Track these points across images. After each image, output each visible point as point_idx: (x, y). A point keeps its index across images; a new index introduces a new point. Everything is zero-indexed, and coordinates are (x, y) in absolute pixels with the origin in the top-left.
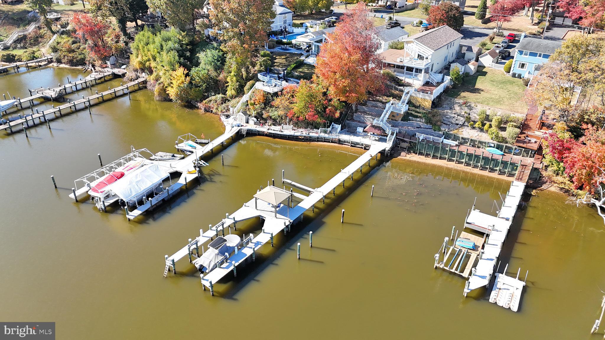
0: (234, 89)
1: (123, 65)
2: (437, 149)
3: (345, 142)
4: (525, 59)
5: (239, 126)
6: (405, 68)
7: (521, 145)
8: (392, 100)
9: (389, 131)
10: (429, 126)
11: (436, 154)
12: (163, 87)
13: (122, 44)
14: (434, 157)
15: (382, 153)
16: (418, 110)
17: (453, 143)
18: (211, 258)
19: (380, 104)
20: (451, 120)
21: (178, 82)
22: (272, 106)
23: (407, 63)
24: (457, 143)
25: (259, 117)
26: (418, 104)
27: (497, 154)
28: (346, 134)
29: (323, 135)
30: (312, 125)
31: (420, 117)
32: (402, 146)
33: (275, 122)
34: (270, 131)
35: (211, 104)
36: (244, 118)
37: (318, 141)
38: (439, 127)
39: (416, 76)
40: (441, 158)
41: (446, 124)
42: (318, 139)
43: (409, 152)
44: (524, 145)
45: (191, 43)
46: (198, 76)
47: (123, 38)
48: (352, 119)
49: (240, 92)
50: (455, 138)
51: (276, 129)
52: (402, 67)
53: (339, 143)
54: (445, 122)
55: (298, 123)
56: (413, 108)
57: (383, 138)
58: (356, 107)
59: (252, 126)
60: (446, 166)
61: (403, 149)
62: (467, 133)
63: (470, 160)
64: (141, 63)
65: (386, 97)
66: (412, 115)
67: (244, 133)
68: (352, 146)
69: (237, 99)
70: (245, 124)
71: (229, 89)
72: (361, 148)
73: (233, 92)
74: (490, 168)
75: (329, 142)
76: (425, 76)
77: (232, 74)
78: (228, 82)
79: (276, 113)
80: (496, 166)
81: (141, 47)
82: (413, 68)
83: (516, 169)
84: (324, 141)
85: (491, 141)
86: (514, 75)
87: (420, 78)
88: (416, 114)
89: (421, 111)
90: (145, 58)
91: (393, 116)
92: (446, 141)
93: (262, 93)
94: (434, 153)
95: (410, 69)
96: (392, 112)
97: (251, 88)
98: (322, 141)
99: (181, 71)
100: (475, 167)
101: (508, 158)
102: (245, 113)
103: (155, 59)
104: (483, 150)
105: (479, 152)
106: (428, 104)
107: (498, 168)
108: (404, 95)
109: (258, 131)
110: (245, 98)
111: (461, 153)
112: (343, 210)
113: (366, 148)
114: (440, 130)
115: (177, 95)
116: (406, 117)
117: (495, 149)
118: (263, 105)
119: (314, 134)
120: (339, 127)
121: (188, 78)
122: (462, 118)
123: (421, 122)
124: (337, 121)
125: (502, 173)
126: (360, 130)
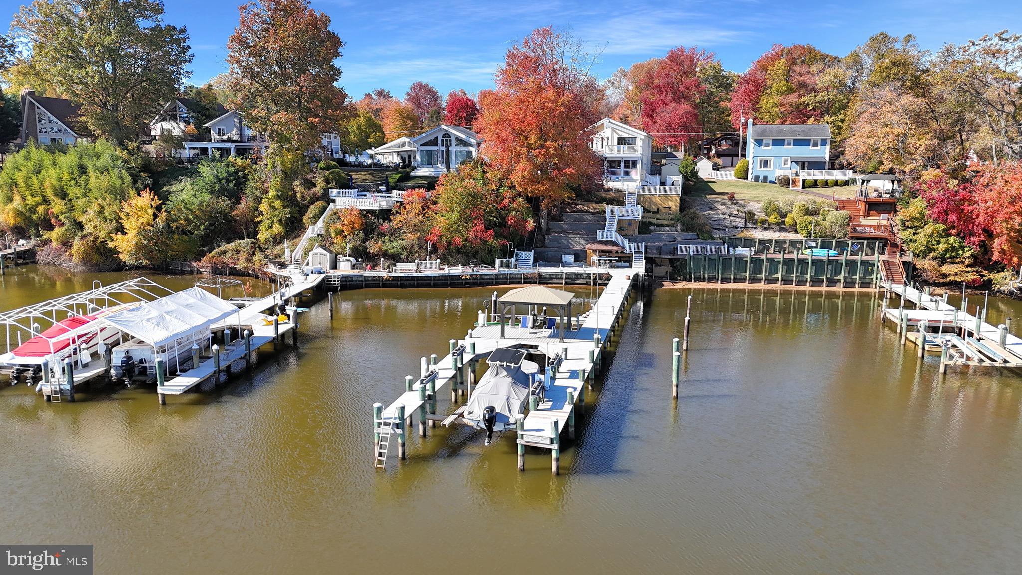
6: (606, 164)
7: (859, 235)
8: (609, 206)
9: (628, 246)
10: (690, 235)
11: (726, 276)
12: (94, 241)
14: (725, 280)
16: (658, 216)
17: (747, 252)
19: (588, 216)
20: (721, 223)
23: (607, 153)
24: (752, 252)
26: (654, 208)
28: (546, 265)
29: (505, 271)
30: (478, 256)
32: (657, 275)
33: (398, 258)
34: (393, 274)
35: (227, 258)
36: (327, 257)
37: (497, 284)
38: (709, 233)
39: (627, 174)
40: (736, 280)
41: (719, 229)
42: (497, 281)
44: (865, 235)
48: (545, 247)
49: (294, 226)
50: (748, 243)
55: (449, 254)
56: (650, 214)
59: (348, 270)
63: (789, 271)
65: (595, 205)
68: (567, 284)
70: (332, 269)
74: (828, 279)
75: (520, 283)
76: (642, 175)
78: (261, 213)
79: (394, 244)
80: (838, 271)
82: (619, 162)
83: (873, 269)
86: (757, 179)
87: (634, 177)
88: (659, 222)
89: (666, 216)
90: (31, 201)
91: (624, 225)
93: (356, 213)
95: (614, 164)
96: (620, 220)
97: (321, 213)
98: (505, 283)
99: (143, 201)
100: (801, 283)
102: (327, 249)
106: (673, 205)
107: (841, 277)
108: (626, 196)
109: (366, 279)
113: (598, 282)
114: (713, 237)
116: (645, 227)
117: (820, 249)
118: (361, 234)
120: (529, 255)
121: (163, 215)
122: (738, 219)
123: (677, 232)
125: (849, 283)
126: (570, 258)
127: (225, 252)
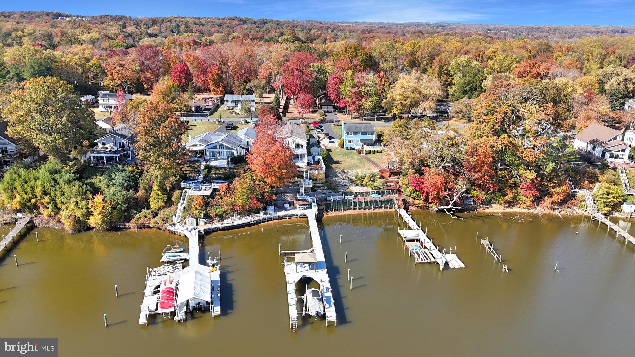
0: (161, 201)
2: (340, 204)
3: (283, 217)
5: (195, 229)
7: (388, 188)
9: (310, 200)
10: (331, 191)
20: (341, 183)
22: (212, 206)
24: (353, 197)
25: (207, 217)
26: (315, 178)
27: (377, 197)
28: (279, 211)
30: (254, 211)
31: (321, 186)
33: (221, 218)
36: (194, 221)
37: (263, 222)
40: (349, 209)
43: (327, 212)
49: (169, 202)
50: (351, 194)
51: (227, 223)
53: (280, 219)
54: (339, 186)
56: (316, 182)
57: (309, 206)
59: (204, 225)
61: (322, 211)
62: (355, 189)
63: (366, 205)
66: (317, 186)
67: (203, 233)
68: (289, 218)
71: (153, 203)
73: (160, 205)
75: (271, 220)
76: (307, 159)
77: (155, 189)
78: (151, 197)
79: (219, 210)
82: (298, 155)
83: (393, 202)
85: (371, 190)
86: (347, 148)
90: (26, 197)
91: (307, 190)
92: (347, 197)
93: (201, 198)
94: (343, 207)
96: (304, 187)
97: (181, 196)
98: (266, 221)
99: (100, 198)
100: (370, 208)
101: (386, 197)
102: (193, 217)
103: (46, 194)
104: (369, 197)
106: (323, 177)
107: (383, 206)
108: (303, 174)
110: (181, 205)
111: (358, 202)
113: (305, 216)
114: (339, 192)
115: (103, 222)
116: (314, 188)
117: (375, 195)
118: (204, 207)
119: (258, 217)
121: (107, 203)
124: (271, 203)
125: (386, 208)
126: (287, 205)
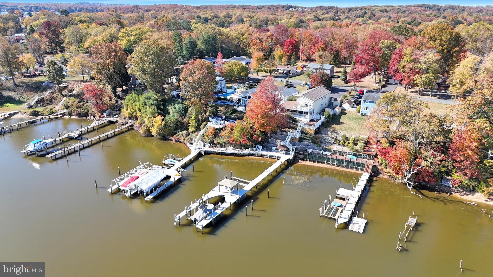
0: (194, 127)
1: (115, 115)
2: (319, 158)
3: (265, 156)
4: (368, 105)
5: (199, 149)
6: (298, 112)
7: (366, 153)
8: (291, 130)
9: (291, 148)
10: (314, 144)
11: (319, 161)
12: (147, 128)
13: (113, 102)
14: (318, 162)
15: (288, 161)
16: (307, 136)
17: (328, 154)
18: (200, 215)
19: (284, 133)
20: (326, 140)
21: (158, 124)
22: (219, 136)
23: (299, 109)
24: (331, 153)
25: (212, 143)
26: (307, 132)
27: (353, 158)
28: (265, 151)
29: (252, 152)
30: (244, 146)
31: (308, 140)
32: (299, 157)
33: (222, 146)
34: (219, 151)
35: (179, 137)
36: (202, 144)
37: (249, 156)
38: (320, 144)
39: (304, 116)
40: (322, 163)
41: (324, 143)
42: (249, 155)
43: (303, 160)
44: (368, 153)
45: (163, 100)
46: (171, 121)
47: (114, 98)
48: (269, 142)
49: (198, 129)
50: (329, 151)
51: (222, 150)
52: (296, 111)
53: (262, 157)
54: (323, 142)
55: (236, 145)
56: (304, 135)
57: (287, 152)
58: (271, 135)
59: (207, 148)
60: (325, 167)
61: (300, 159)
62: (336, 147)
63: (338, 163)
64: (129, 113)
65: (287, 129)
66: (304, 139)
67: (203, 153)
68: (269, 158)
69: (196, 133)
70: (203, 148)
71: (190, 127)
72: (275, 159)
73: (194, 129)
74: (350, 167)
75: (256, 156)
76: (310, 116)
77: (193, 118)
78: (190, 123)
79: (222, 140)
80: (354, 165)
81: (130, 104)
82: (302, 112)
83: (365, 166)
84: (253, 156)
85: (350, 151)
86: (362, 114)
87: (307, 117)
88: (306, 138)
89: (309, 136)
90: (132, 110)
91: (293, 139)
92: (324, 153)
93: (213, 129)
94: (318, 160)
95: (301, 112)
96: (292, 137)
97: (205, 126)
98: (251, 156)
99: (159, 118)
100: (342, 167)
101: (359, 160)
102: (203, 141)
103: (140, 111)
104: (346, 157)
105: (343, 158)
106: (312, 132)
107: (354, 167)
108: (298, 127)
109: (212, 152)
110: (202, 132)
111: (333, 159)
112: (269, 190)
113: (278, 158)
114: (321, 147)
115: (157, 133)
116: (301, 140)
117: (352, 156)
118: (214, 136)
119: (246, 151)
120: (261, 147)
121: (164, 122)
122: (333, 140)
123: (309, 143)
124: (260, 144)
125: (357, 169)
126: (274, 148)
127: (179, 135)
